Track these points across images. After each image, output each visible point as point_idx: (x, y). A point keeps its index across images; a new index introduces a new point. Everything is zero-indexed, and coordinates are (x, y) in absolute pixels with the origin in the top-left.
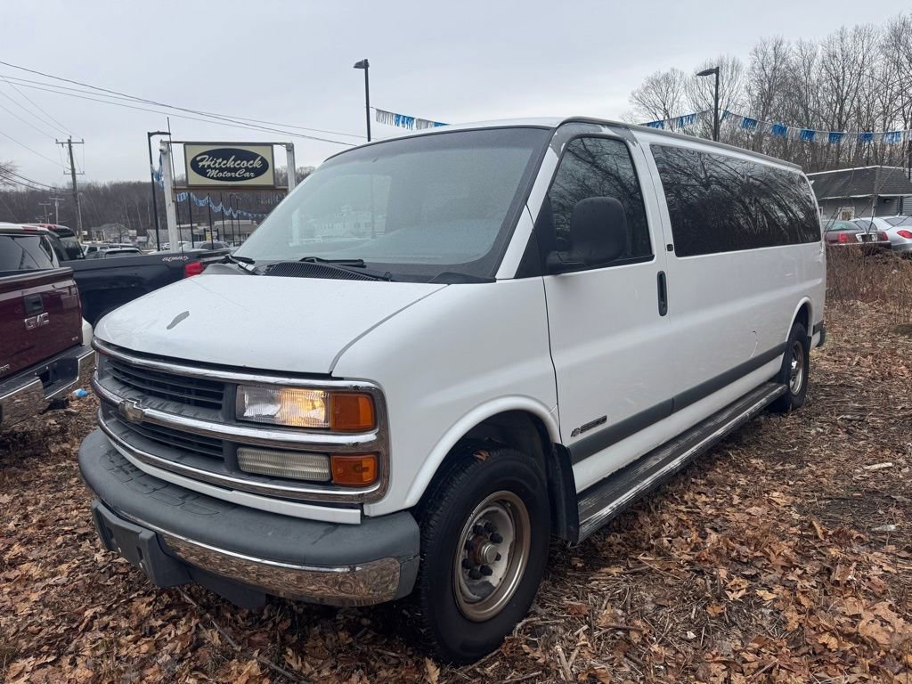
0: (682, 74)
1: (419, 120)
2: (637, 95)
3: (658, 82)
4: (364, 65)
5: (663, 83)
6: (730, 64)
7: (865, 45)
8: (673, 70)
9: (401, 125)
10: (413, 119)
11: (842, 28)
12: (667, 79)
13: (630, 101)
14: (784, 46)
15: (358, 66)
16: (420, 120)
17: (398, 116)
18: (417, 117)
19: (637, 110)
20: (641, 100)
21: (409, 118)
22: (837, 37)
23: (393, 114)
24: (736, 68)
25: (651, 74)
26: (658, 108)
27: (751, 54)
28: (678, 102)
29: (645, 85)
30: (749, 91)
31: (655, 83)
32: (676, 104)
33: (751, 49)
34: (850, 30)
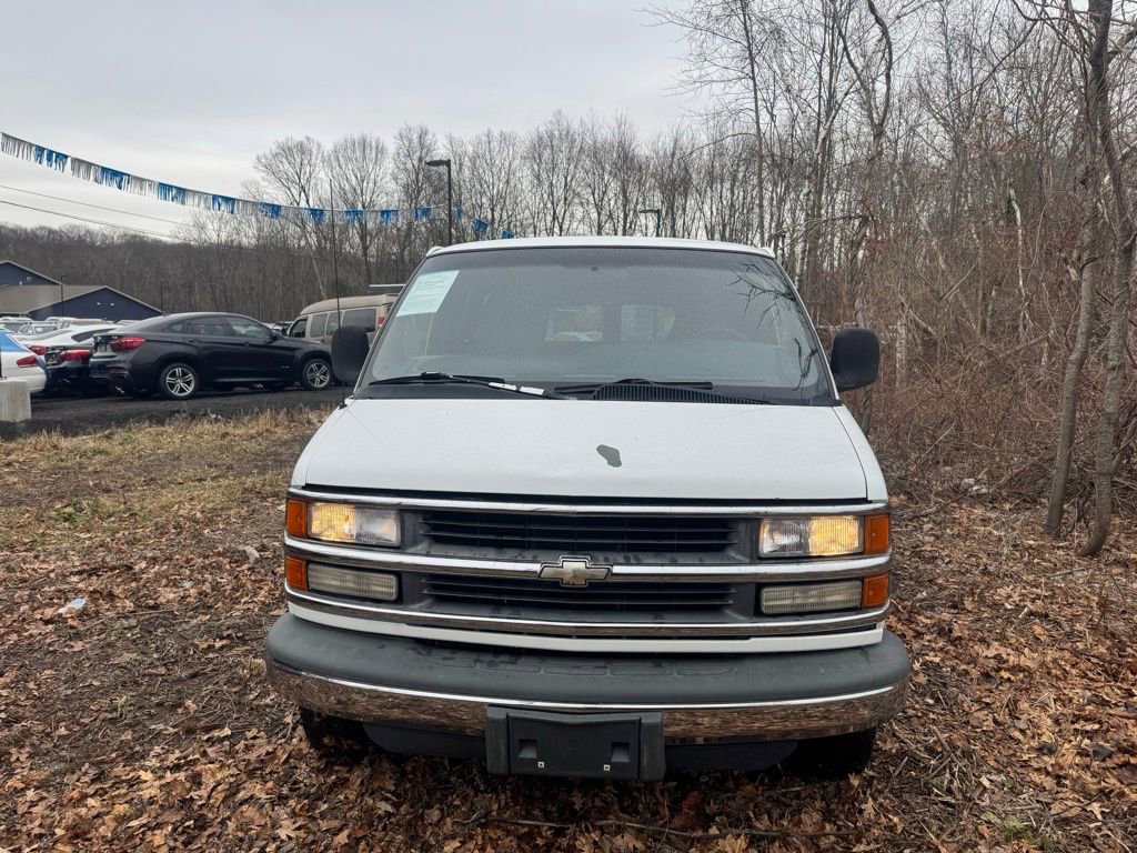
0: (319, 146)
1: (76, 159)
2: (263, 160)
3: (290, 149)
5: (296, 152)
6: (374, 145)
7: (511, 153)
8: (308, 138)
9: (45, 161)
10: (66, 157)
11: (489, 130)
12: (302, 149)
13: (255, 167)
14: (430, 136)
16: (75, 161)
19: (263, 179)
20: (271, 169)
21: (58, 155)
22: (484, 138)
23: (31, 145)
24: (380, 150)
25: (282, 140)
26: (293, 182)
27: (395, 138)
30: (396, 179)
31: (286, 151)
32: (313, 181)
33: (396, 132)
34: (496, 133)
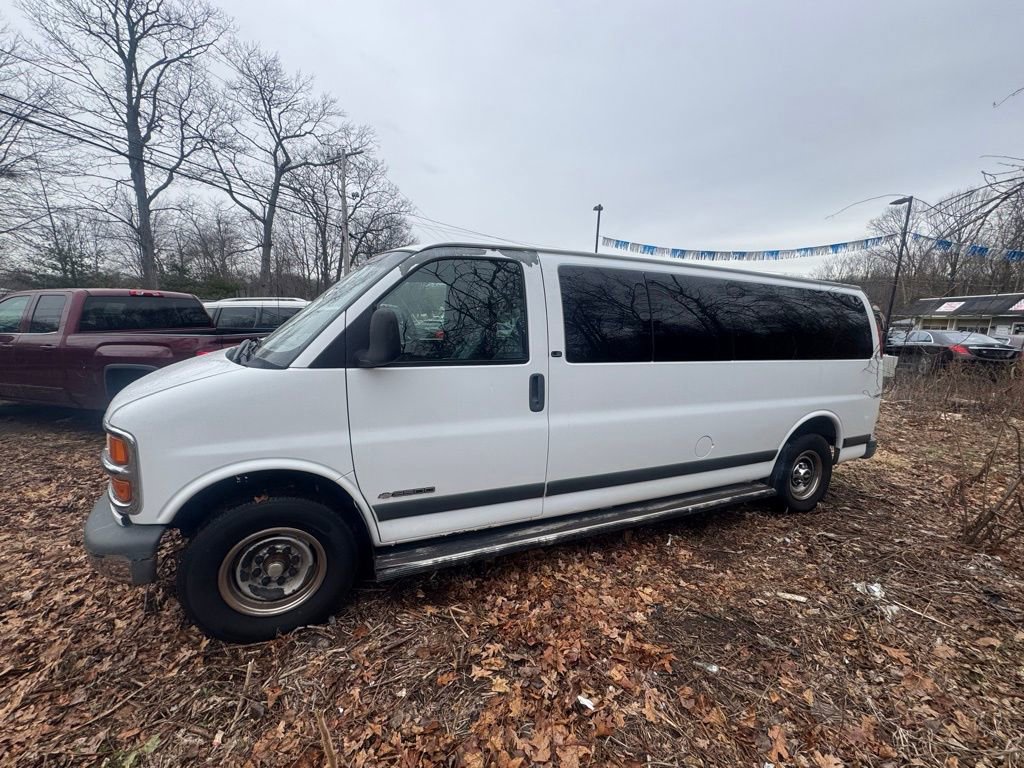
4: (599, 208)
15: (595, 209)
17: (618, 241)
18: (631, 241)
28: (917, 227)
29: (885, 214)
